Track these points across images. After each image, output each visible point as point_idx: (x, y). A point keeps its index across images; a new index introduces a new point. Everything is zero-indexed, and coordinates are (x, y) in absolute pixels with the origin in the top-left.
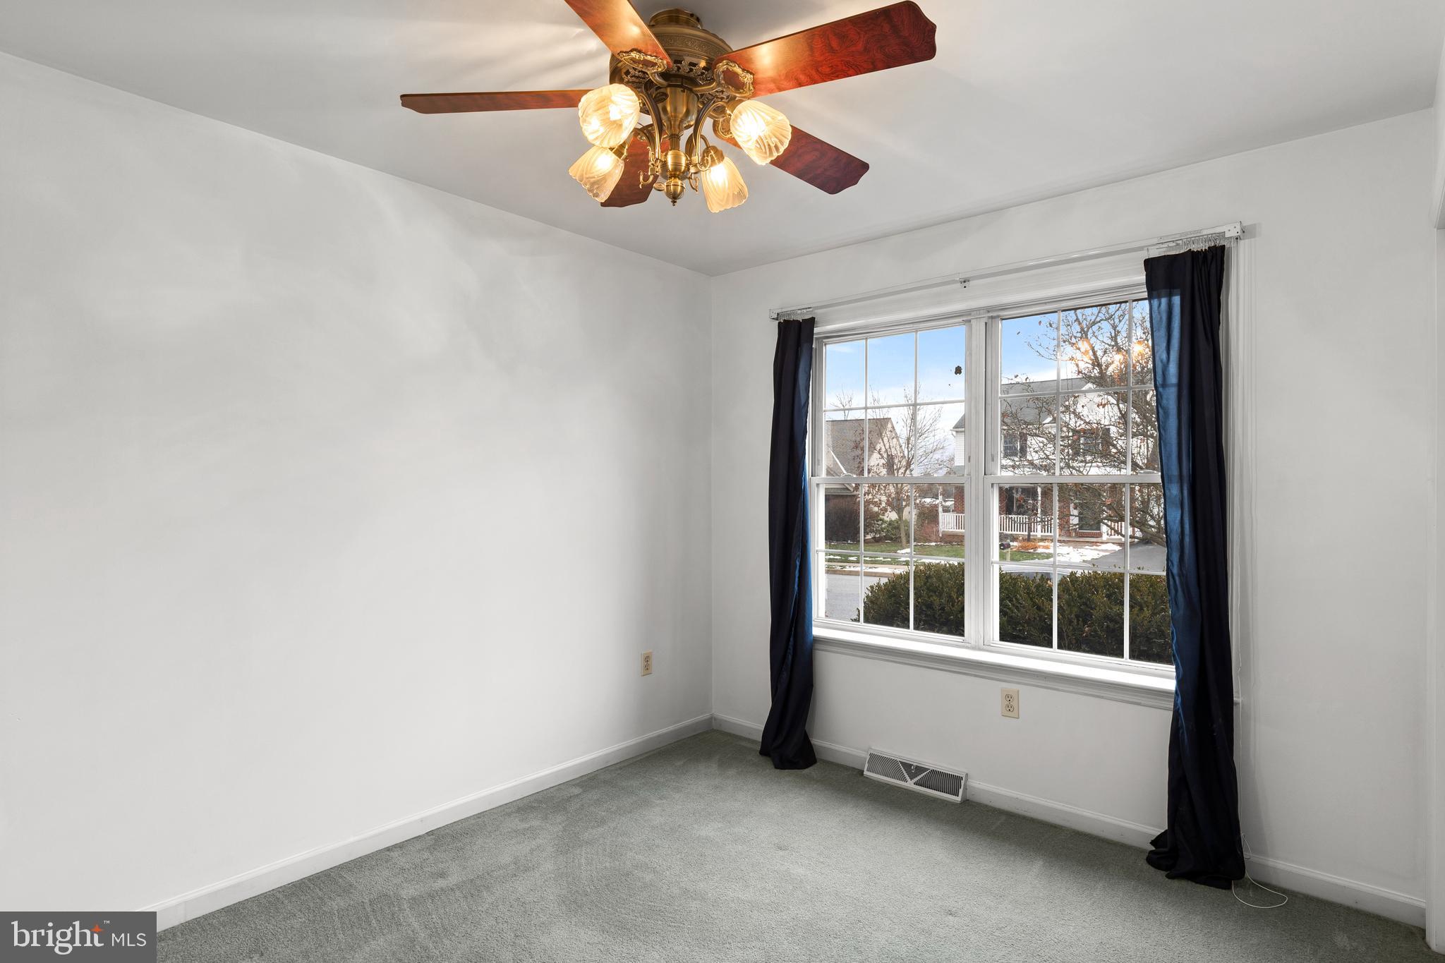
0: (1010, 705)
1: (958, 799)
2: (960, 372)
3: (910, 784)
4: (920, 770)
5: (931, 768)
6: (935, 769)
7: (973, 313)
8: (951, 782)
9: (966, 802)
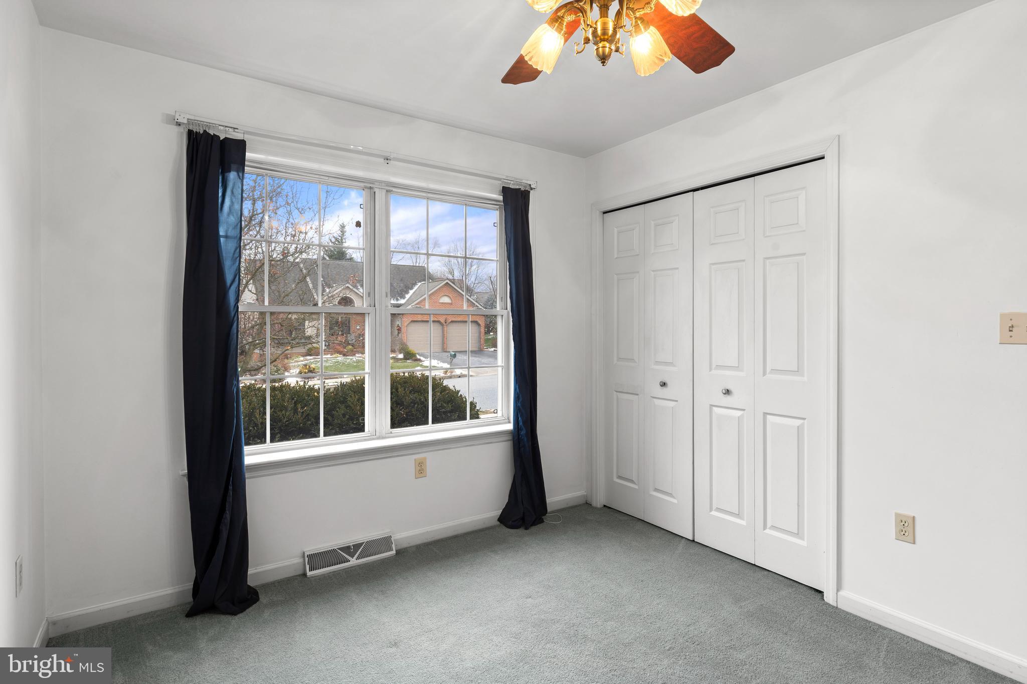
0: (420, 469)
1: (394, 552)
2: (360, 226)
3: (353, 561)
4: (357, 546)
5: (366, 541)
6: (368, 540)
7: (376, 183)
8: (385, 543)
9: (399, 552)
